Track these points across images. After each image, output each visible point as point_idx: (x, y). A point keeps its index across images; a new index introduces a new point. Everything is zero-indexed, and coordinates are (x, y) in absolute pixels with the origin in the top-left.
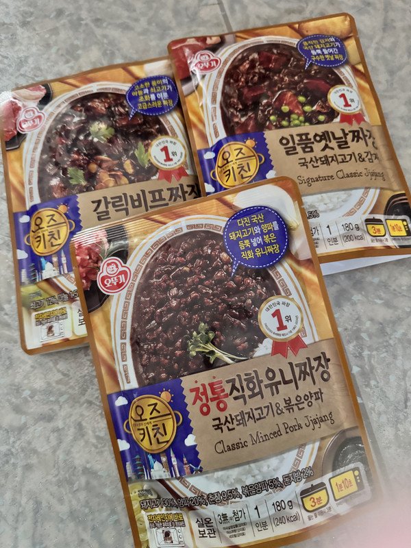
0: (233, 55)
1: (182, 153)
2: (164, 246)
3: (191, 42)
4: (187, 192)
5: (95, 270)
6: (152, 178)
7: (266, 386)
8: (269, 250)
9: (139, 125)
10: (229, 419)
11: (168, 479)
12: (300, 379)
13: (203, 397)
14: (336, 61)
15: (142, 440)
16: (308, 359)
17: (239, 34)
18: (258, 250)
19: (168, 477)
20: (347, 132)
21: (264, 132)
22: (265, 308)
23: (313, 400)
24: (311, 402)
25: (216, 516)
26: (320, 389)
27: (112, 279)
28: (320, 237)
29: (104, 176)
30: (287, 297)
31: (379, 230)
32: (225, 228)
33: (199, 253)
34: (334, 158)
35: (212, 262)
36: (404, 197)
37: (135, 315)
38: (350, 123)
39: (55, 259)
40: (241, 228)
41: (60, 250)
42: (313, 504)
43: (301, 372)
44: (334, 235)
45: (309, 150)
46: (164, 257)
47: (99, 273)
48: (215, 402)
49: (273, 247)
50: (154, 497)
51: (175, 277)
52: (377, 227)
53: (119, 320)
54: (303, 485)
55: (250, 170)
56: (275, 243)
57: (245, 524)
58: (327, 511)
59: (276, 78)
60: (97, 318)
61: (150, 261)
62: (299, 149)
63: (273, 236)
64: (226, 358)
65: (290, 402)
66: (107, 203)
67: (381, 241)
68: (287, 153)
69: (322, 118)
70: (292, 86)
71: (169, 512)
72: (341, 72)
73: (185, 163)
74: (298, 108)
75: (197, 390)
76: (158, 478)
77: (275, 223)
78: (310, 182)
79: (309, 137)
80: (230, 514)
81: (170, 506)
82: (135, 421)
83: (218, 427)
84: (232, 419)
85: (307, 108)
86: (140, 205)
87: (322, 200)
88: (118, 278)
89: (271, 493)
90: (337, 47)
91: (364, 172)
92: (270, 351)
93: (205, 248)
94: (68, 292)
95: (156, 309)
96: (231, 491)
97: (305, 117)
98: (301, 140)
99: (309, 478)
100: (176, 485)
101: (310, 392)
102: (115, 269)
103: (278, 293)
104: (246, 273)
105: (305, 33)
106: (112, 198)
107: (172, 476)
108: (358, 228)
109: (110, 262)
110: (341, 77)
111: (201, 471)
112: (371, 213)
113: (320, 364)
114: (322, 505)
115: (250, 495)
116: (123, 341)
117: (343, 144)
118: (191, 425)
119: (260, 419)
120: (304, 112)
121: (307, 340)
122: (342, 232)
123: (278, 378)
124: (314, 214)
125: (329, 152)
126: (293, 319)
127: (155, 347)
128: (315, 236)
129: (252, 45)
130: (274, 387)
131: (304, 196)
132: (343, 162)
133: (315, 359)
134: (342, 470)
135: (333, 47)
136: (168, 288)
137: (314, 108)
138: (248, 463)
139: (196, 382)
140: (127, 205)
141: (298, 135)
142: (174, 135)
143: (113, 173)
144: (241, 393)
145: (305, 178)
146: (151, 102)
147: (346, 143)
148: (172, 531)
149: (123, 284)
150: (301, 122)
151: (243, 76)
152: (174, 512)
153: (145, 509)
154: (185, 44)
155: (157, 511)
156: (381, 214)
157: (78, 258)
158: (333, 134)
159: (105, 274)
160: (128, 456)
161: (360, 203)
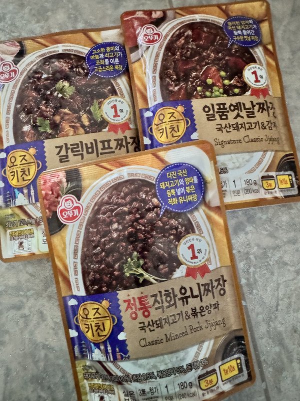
0: (173, 30)
1: (127, 111)
2: (109, 189)
3: (140, 14)
4: (129, 143)
5: (55, 204)
6: (103, 130)
7: (180, 299)
8: (190, 199)
9: (95, 85)
10: (151, 323)
11: (104, 362)
12: (204, 295)
13: (133, 307)
14: (252, 42)
15: (87, 332)
16: (211, 280)
17: (178, 11)
18: (181, 198)
19: (104, 360)
20: (254, 104)
21: (192, 100)
22: (183, 242)
23: (212, 310)
24: (211, 311)
25: (138, 390)
26: (217, 302)
27: (69, 212)
28: (228, 189)
29: (66, 126)
30: (200, 235)
31: (271, 185)
32: (157, 178)
33: (136, 197)
34: (243, 126)
35: (145, 205)
36: (292, 157)
37: (85, 242)
38: (258, 97)
39: (25, 191)
40: (170, 180)
41: (30, 184)
42: (207, 385)
43: (205, 290)
44: (237, 188)
45: (225, 117)
46: (110, 198)
47: (59, 206)
48: (142, 311)
49: (193, 196)
50: (94, 371)
51: (116, 215)
52: (270, 182)
53: (73, 244)
54: (200, 372)
55: (178, 131)
56: (194, 193)
57: (157, 397)
58: (216, 389)
59: (204, 54)
60: (56, 240)
61: (98, 200)
62: (217, 116)
63: (193, 187)
64: (151, 278)
65: (196, 310)
66: (67, 149)
67: (272, 193)
68: (208, 119)
69: (236, 91)
70: (216, 61)
71: (104, 383)
72: (255, 51)
73: (129, 119)
74: (219, 81)
75: (128, 301)
76: (97, 360)
77: (195, 177)
78: (223, 144)
79: (226, 106)
80: (147, 390)
81: (105, 379)
82: (83, 317)
83: (142, 328)
84: (153, 324)
85: (226, 82)
86: (92, 152)
87: (231, 160)
88: (73, 212)
89: (177, 376)
90: (254, 29)
91: (264, 137)
92: (184, 274)
93: (141, 193)
94: (35, 218)
95: (101, 238)
96: (149, 374)
97: (224, 90)
98: (220, 109)
99: (205, 367)
100: (110, 366)
101: (210, 304)
102: (71, 204)
103: (194, 232)
104: (171, 215)
105: (231, 14)
106: (71, 145)
107: (108, 360)
108: (255, 184)
109: (67, 198)
110: (255, 56)
111: (128, 358)
112: (267, 171)
113: (219, 284)
114: (213, 385)
115: (163, 378)
116: (75, 260)
117: (251, 114)
118: (123, 325)
119: (174, 322)
120: (224, 85)
121: (211, 268)
122: (244, 186)
123: (188, 294)
124: (224, 170)
125: (239, 120)
126: (203, 251)
127: (99, 267)
128: (224, 188)
129: (188, 23)
130: (185, 300)
131: (218, 155)
132: (250, 129)
133: (216, 281)
134: (229, 359)
135: (251, 29)
136: (111, 223)
137: (232, 82)
138: (162, 355)
139: (129, 295)
140: (83, 151)
141: (217, 104)
142: (122, 95)
143: (73, 124)
144: (161, 305)
145: (220, 141)
146: (105, 66)
147: (253, 113)
148: (105, 396)
149: (77, 216)
150: (220, 93)
151: (178, 50)
152: (107, 383)
153: (87, 379)
154: (134, 16)
155: (96, 381)
156: (274, 171)
157: (43, 192)
158: (244, 104)
159: (63, 207)
160: (76, 341)
161: (259, 163)
